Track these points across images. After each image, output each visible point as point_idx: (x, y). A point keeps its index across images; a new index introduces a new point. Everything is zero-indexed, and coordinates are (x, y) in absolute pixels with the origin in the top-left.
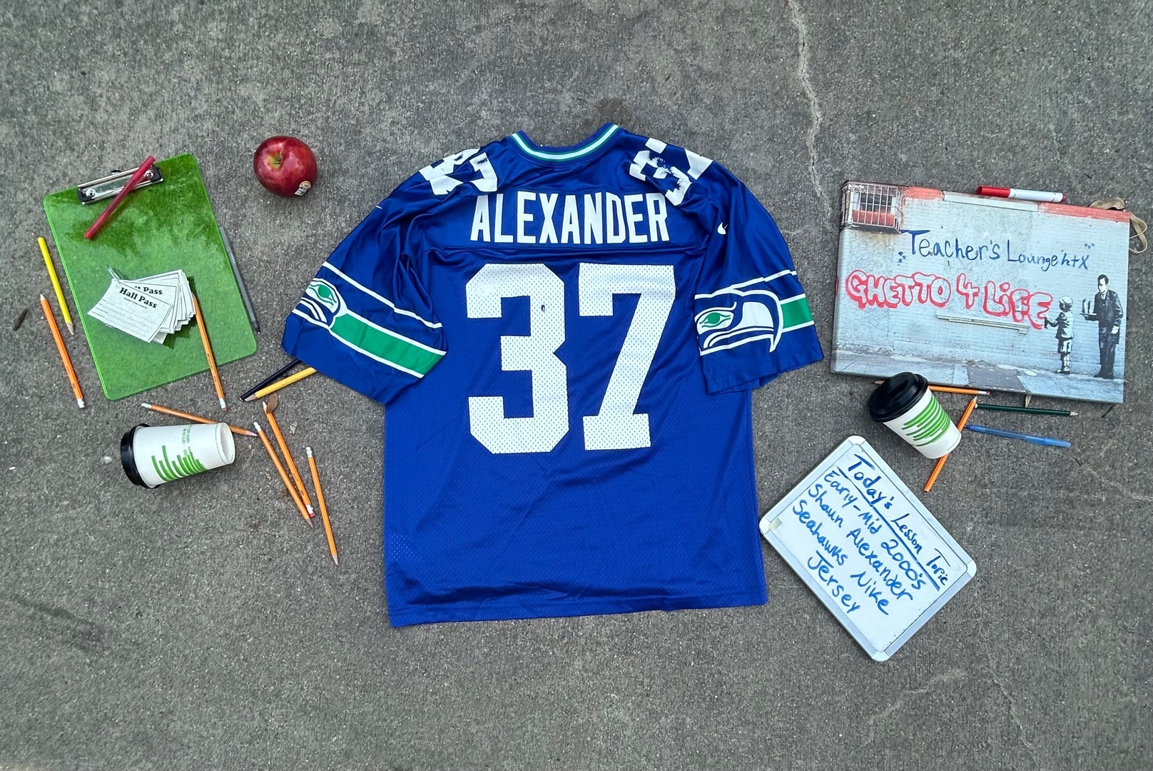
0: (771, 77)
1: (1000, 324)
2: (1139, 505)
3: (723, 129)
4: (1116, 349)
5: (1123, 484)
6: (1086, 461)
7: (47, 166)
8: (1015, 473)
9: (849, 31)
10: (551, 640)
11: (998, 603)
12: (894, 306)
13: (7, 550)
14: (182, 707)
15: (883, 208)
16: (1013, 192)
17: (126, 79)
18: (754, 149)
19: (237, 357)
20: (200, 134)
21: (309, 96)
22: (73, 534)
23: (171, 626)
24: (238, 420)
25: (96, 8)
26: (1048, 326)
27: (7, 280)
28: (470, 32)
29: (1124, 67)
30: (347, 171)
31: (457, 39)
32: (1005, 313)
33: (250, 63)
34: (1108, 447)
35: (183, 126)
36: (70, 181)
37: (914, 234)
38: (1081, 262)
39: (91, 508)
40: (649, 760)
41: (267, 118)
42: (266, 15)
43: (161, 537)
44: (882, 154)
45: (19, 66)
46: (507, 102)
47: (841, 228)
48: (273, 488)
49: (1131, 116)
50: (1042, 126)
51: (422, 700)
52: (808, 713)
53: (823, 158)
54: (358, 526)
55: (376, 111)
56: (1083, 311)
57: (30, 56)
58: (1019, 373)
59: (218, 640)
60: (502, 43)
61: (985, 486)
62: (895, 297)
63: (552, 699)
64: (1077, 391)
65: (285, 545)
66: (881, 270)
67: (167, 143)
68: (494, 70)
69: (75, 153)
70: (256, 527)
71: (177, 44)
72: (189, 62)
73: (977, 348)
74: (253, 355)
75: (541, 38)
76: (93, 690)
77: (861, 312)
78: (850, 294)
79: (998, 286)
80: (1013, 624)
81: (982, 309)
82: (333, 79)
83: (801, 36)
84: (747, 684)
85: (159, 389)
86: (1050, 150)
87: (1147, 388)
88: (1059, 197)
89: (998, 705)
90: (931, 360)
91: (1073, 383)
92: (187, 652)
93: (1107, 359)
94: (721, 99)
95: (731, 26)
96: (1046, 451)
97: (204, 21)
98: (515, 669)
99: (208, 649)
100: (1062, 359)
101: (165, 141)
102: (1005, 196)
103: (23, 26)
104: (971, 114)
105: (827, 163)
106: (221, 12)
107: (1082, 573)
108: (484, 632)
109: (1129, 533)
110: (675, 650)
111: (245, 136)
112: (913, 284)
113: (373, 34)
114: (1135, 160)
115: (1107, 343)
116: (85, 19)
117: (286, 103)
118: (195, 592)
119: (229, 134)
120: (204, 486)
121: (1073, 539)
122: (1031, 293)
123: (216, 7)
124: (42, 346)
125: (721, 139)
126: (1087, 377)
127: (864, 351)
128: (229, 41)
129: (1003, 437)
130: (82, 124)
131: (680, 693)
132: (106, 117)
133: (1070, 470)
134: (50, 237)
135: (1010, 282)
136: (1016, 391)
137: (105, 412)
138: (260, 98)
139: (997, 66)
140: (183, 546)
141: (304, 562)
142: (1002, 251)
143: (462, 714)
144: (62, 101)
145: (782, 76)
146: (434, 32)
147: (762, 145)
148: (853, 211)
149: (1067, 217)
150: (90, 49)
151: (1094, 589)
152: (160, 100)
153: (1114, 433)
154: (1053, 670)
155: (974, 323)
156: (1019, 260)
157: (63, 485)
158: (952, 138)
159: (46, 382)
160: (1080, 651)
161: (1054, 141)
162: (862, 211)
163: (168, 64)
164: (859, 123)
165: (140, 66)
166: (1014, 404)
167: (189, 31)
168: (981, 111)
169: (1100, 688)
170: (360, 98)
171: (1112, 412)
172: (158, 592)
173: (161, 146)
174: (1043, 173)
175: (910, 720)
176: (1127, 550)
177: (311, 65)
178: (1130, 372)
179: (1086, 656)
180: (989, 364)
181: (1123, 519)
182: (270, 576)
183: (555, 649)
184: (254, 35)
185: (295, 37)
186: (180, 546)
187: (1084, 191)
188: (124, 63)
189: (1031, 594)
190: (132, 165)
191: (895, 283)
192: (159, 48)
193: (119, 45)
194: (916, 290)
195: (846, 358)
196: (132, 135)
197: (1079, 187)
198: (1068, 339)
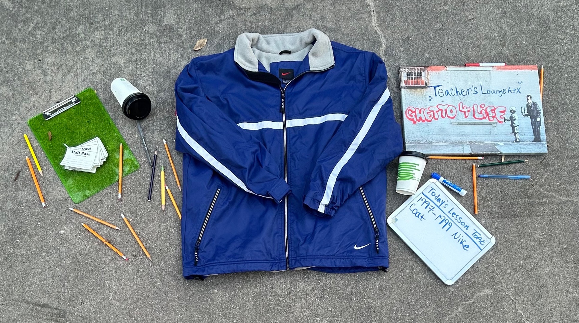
0: (360, 27)
1: (483, 123)
2: (565, 202)
4: (540, 128)
5: (556, 193)
6: (536, 184)
7: (26, 103)
8: (502, 193)
9: (394, 3)
10: (284, 295)
11: (503, 256)
12: (430, 121)
13: (18, 279)
16: (481, 64)
17: (59, 61)
20: (95, 81)
21: (145, 59)
22: (49, 268)
23: (98, 307)
24: (123, 207)
25: (44, 32)
27: (10, 155)
28: (217, 23)
29: (526, 5)
30: (165, 90)
31: (211, 27)
32: (484, 118)
33: (116, 47)
34: (545, 177)
35: (87, 78)
36: (37, 108)
37: (435, 87)
38: (517, 90)
39: (56, 255)
41: (126, 70)
42: (122, 26)
43: (91, 265)
44: (417, 55)
45: (10, 61)
47: (399, 88)
49: (533, 26)
50: (491, 35)
53: (389, 60)
56: (522, 112)
57: (15, 55)
58: (495, 144)
59: (122, 311)
61: (488, 201)
62: (430, 117)
64: (524, 150)
66: (421, 105)
68: (230, 38)
69: (38, 96)
70: (136, 256)
72: (88, 50)
73: (473, 135)
75: (250, 22)
77: (415, 126)
78: (408, 118)
79: (479, 106)
80: (512, 265)
81: (473, 117)
82: (155, 50)
83: (371, 8)
84: (383, 306)
86: (497, 45)
87: (560, 147)
88: (503, 64)
89: (510, 304)
90: (452, 143)
91: (522, 146)
92: (107, 319)
93: (537, 133)
95: (338, 7)
96: (515, 182)
97: (94, 31)
98: (268, 310)
99: (117, 316)
100: (515, 135)
101: (79, 85)
102: (479, 66)
103: (10, 43)
104: (457, 33)
106: (101, 27)
107: (542, 237)
108: (251, 295)
109: (562, 216)
112: (438, 110)
113: (171, 29)
114: (538, 45)
115: (536, 126)
116: (39, 36)
117: (134, 63)
118: (108, 290)
119: (108, 79)
121: (535, 222)
122: (496, 107)
123: (99, 25)
124: (28, 183)
126: (528, 143)
127: (419, 143)
128: (106, 39)
130: (41, 82)
131: (350, 314)
132: (51, 78)
133: (529, 189)
135: (484, 104)
136: (495, 153)
137: (59, 211)
138: (122, 62)
139: (466, 11)
140: (101, 268)
141: (160, 270)
142: (478, 90)
144: (31, 73)
145: (365, 26)
146: (200, 25)
148: (404, 81)
149: (507, 71)
150: (42, 50)
151: (549, 244)
152: (76, 68)
153: (548, 170)
154: (534, 285)
155: (470, 124)
156: (487, 93)
157: (42, 247)
158: (449, 45)
159: (31, 199)
160: (546, 274)
161: (498, 41)
162: (408, 80)
163: (78, 52)
164: (404, 43)
165: (65, 54)
166: (496, 161)
167: (87, 36)
168: (461, 31)
169: (559, 291)
170: (168, 57)
171: (545, 160)
172: (91, 291)
173: (77, 88)
174: (495, 56)
175: (467, 317)
176: (562, 224)
177: (144, 45)
178: (551, 141)
179: (550, 277)
180: (480, 142)
181: (557, 209)
182: (144, 279)
183: (286, 299)
184: (117, 35)
185: (136, 34)
186: (100, 269)
187: (516, 61)
188: (58, 54)
189: (518, 250)
190: (65, 98)
191: (429, 110)
192: (74, 46)
193: (55, 46)
194: (440, 113)
195: (410, 147)
196: (64, 85)
197: (513, 60)
198: (517, 126)
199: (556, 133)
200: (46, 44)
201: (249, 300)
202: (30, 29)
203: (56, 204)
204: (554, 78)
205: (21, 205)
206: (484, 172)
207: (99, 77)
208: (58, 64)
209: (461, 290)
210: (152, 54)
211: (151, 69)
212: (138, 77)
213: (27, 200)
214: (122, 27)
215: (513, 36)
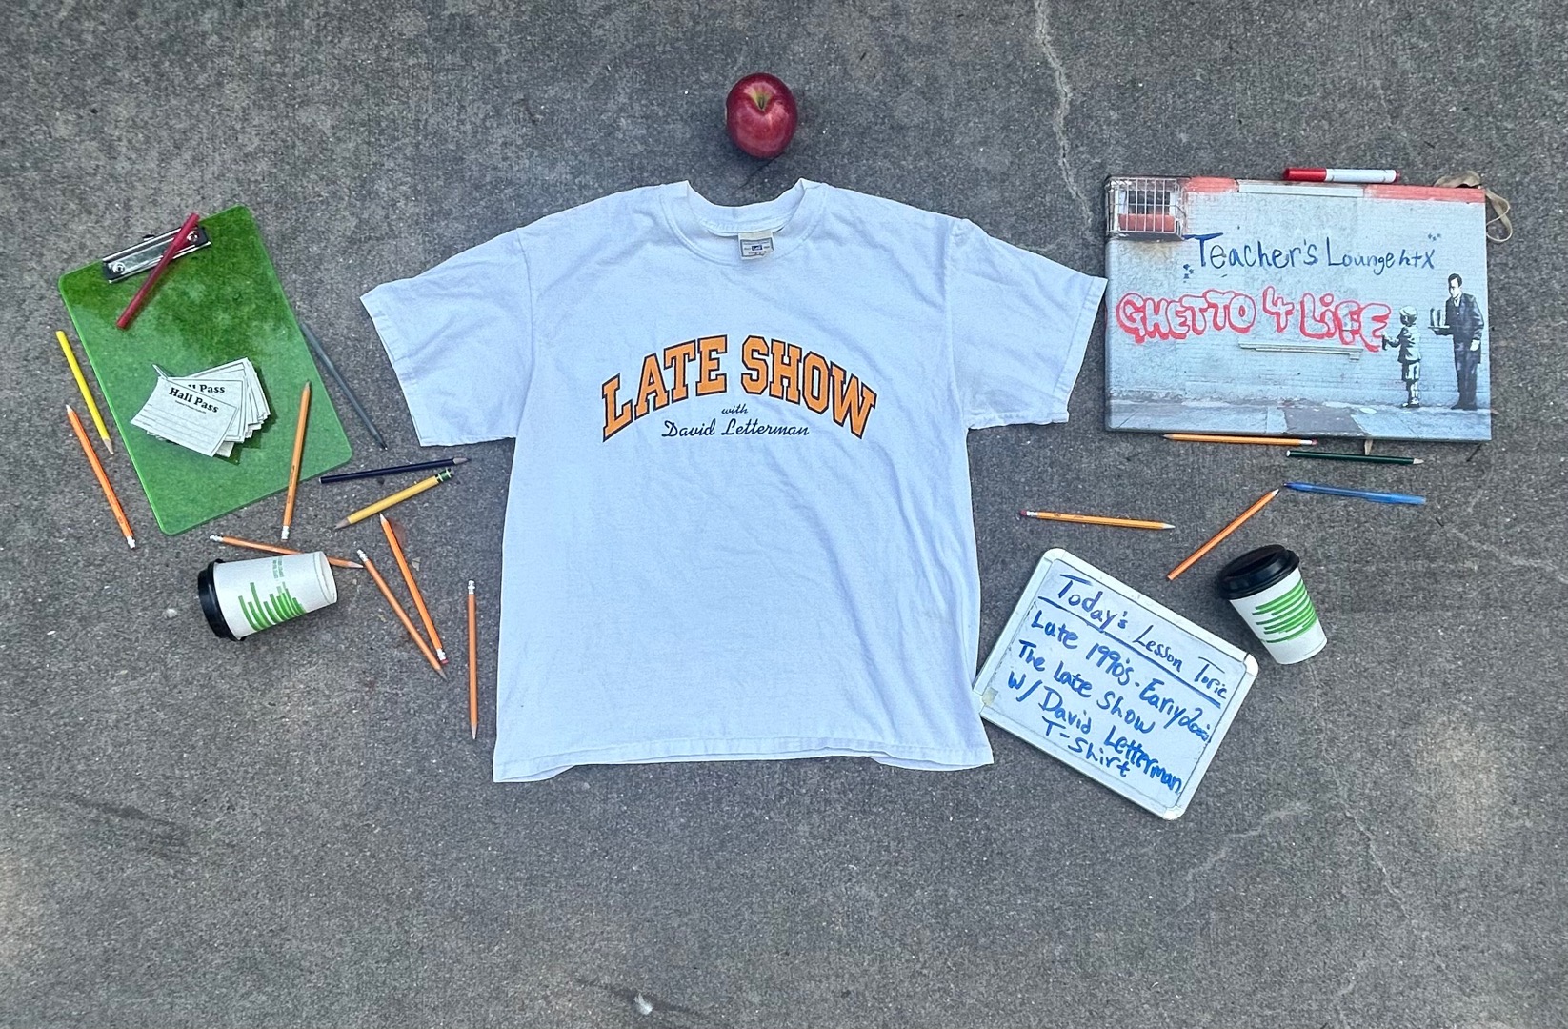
0: (1000, 44)
1: (1324, 348)
2: (1521, 572)
3: (941, 119)
4: (1478, 370)
5: (1500, 547)
6: (1449, 521)
7: (59, 237)
8: (1357, 542)
10: (767, 802)
11: (1346, 713)
12: (1183, 336)
13: (55, 737)
14: (296, 923)
15: (1159, 209)
16: (1330, 174)
17: (150, 115)
18: (984, 142)
19: (327, 468)
20: (253, 179)
21: (391, 117)
22: (137, 712)
23: (273, 820)
24: (336, 549)
25: (103, 23)
26: (1388, 346)
27: (21, 390)
28: (596, 16)
30: (449, 213)
31: (580, 26)
32: (1329, 335)
33: (310, 78)
34: (1477, 500)
35: (229, 171)
36: (90, 254)
37: (1202, 239)
38: (1424, 259)
39: (156, 677)
40: (903, 945)
41: (338, 150)
42: (326, 14)
43: (250, 706)
44: (1154, 135)
46: (652, 104)
47: (1106, 238)
48: (389, 633)
49: (1482, 61)
50: (1365, 83)
51: (605, 890)
52: (1105, 871)
53: (1077, 146)
55: (481, 130)
56: (1432, 324)
57: (22, 94)
58: (1353, 412)
59: (336, 834)
60: (640, 26)
61: (1319, 563)
62: (1183, 324)
63: (773, 876)
64: (1430, 430)
65: (411, 705)
66: (1161, 290)
67: (211, 194)
68: (633, 63)
69: (93, 217)
70: (371, 685)
71: (213, 62)
72: (230, 85)
73: (1295, 383)
74: (348, 463)
75: (691, 14)
76: (181, 908)
77: (1140, 348)
78: (1123, 325)
79: (1317, 298)
80: (1367, 739)
81: (1298, 331)
82: (420, 91)
84: (1024, 840)
85: (230, 516)
86: (1377, 114)
87: (1524, 419)
88: (1392, 175)
89: (1352, 844)
90: (1236, 403)
91: (1424, 420)
92: (297, 851)
93: (1466, 383)
94: (936, 79)
96: (1396, 512)
97: (246, 28)
98: (723, 842)
99: (323, 846)
100: (1408, 388)
101: (207, 191)
102: (1320, 180)
103: (9, 54)
104: (1270, 74)
105: (1082, 153)
106: (267, 16)
107: (1453, 666)
108: (678, 798)
109: (1511, 610)
110: (927, 802)
111: (313, 177)
112: (1206, 306)
113: (468, 28)
115: (1465, 364)
116: (90, 38)
117: (362, 129)
118: (300, 775)
119: (290, 176)
120: (299, 638)
121: (1438, 624)
122: (1362, 306)
123: (259, 9)
124: (74, 472)
125: (939, 132)
126: (1443, 410)
127: (1147, 399)
128: (281, 54)
129: (1337, 495)
130: (98, 178)
131: (938, 858)
132: (127, 165)
133: (1429, 533)
134: (72, 329)
135: (1333, 293)
136: (1351, 434)
138: (326, 124)
139: (1299, 7)
140: (280, 716)
141: (438, 725)
142: (1319, 253)
143: (659, 904)
144: (69, 149)
145: (1015, 41)
146: (549, 19)
147: (994, 136)
148: (1120, 216)
149: (1403, 202)
150: (99, 78)
151: (1470, 685)
152: (196, 137)
153: (1484, 481)
154: (1421, 795)
155: (1290, 350)
156: (1343, 262)
157: (117, 652)
158: (1247, 107)
159: (83, 518)
160: (1454, 766)
161: (1382, 101)
162: (1131, 215)
163: (203, 89)
164: (1122, 97)
165: (167, 96)
166: (1353, 452)
167: (227, 43)
168: (1283, 68)
169: (1484, 812)
170: (459, 115)
171: (1479, 454)
172: (253, 778)
173: (203, 198)
174: (1369, 145)
175: (1240, 872)
176: (1509, 632)
177: (389, 75)
178: (1501, 400)
179: (1463, 773)
180: (1312, 403)
181: (1501, 591)
182: (396, 747)
183: (772, 814)
184: (312, 41)
185: (366, 40)
186: (275, 717)
187: (1426, 165)
188: (146, 93)
189: (1388, 699)
190: (169, 227)
191: (1182, 306)
192: (190, 69)
193: (137, 70)
194: (1210, 314)
195: (1123, 410)
196: (165, 188)
197: (1418, 160)
198: (1414, 362)
199: (1515, 377)
201: (672, 812)
202: (63, 14)
204: (1525, 218)
205: (57, 534)
207: (262, 167)
208: (146, 123)
209: (1229, 804)
211: (409, 149)
212: (373, 171)
213: (73, 521)
214: (327, 19)
215: (1424, 90)
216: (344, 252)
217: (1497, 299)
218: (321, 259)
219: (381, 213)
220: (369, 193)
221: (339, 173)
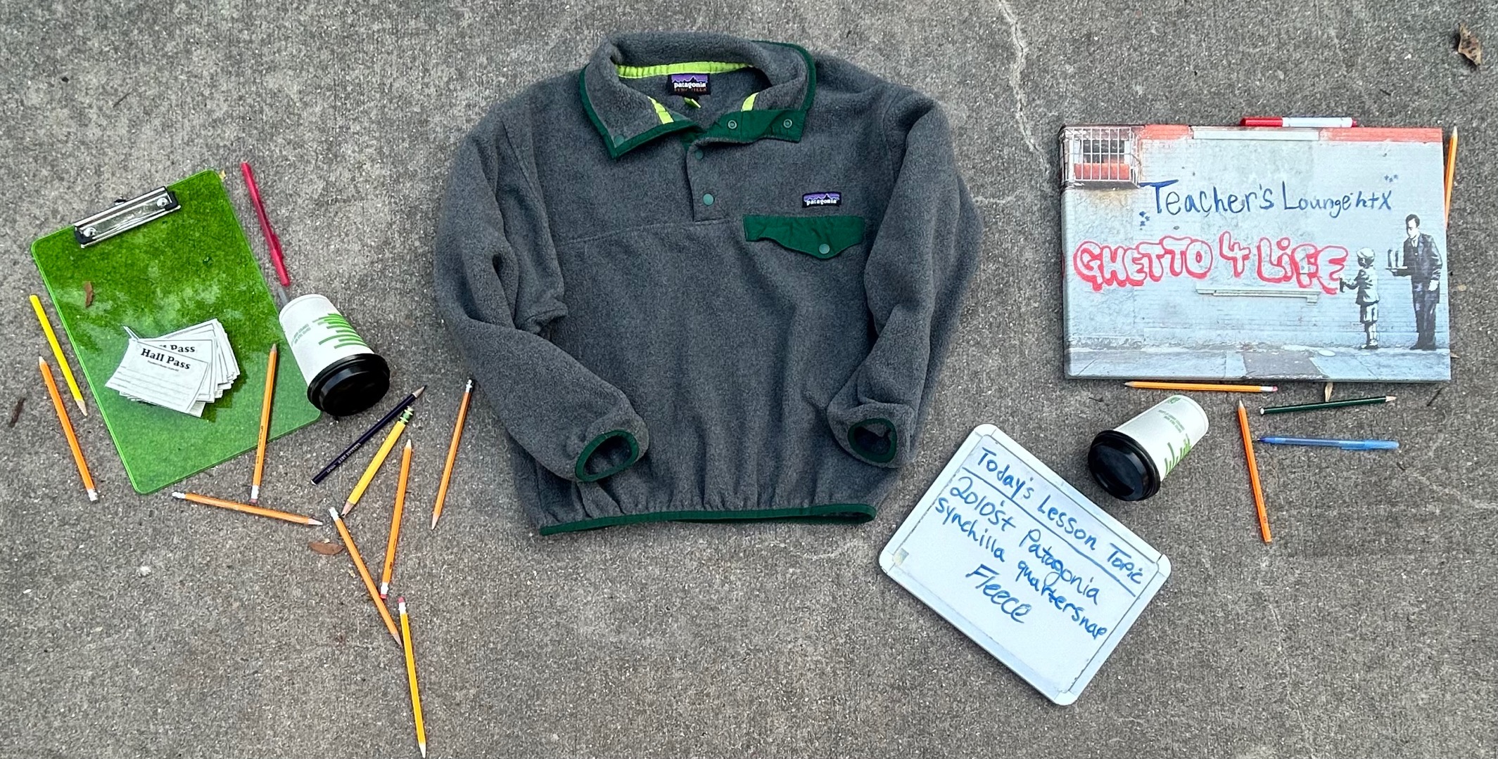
1: (1281, 292)
2: (1483, 515)
3: (898, 74)
4: (1437, 310)
5: (1462, 491)
6: (1410, 465)
7: (32, 203)
8: (1319, 487)
11: (1310, 657)
12: (1140, 283)
13: (32, 695)
15: (1113, 157)
16: (1286, 121)
17: (120, 82)
19: (297, 426)
20: (221, 144)
21: (357, 81)
22: (112, 669)
24: (306, 506)
26: (1345, 288)
30: (415, 174)
32: (1286, 278)
33: (277, 45)
34: (1438, 444)
35: (199, 136)
36: (62, 219)
37: (1157, 187)
38: (1381, 200)
39: (130, 633)
41: (305, 114)
43: (223, 662)
44: (1110, 88)
47: (1062, 188)
50: (1320, 33)
53: (1034, 99)
54: (472, 627)
55: (445, 92)
56: (1390, 265)
58: (1311, 354)
61: (1281, 508)
62: (1140, 271)
64: (1389, 370)
65: (381, 658)
66: (1118, 238)
67: (181, 159)
68: (593, 25)
69: (64, 183)
70: (342, 638)
71: (181, 30)
72: (199, 51)
73: (1252, 327)
74: (317, 421)
77: (1097, 297)
78: (1080, 273)
79: (1274, 242)
80: (1331, 683)
81: (1256, 275)
82: (385, 55)
85: (202, 475)
86: (1333, 63)
87: (1484, 362)
88: (1348, 122)
90: (1194, 349)
91: (1383, 361)
93: (1425, 325)
94: (893, 36)
96: (1357, 456)
100: (1366, 330)
101: (177, 157)
102: (1280, 125)
104: (1225, 25)
105: (1040, 106)
107: (1417, 610)
108: (646, 748)
109: (1474, 553)
111: (280, 141)
112: (1162, 252)
115: (1424, 304)
117: (328, 94)
118: (272, 728)
119: (258, 140)
121: (1401, 567)
122: (1319, 249)
124: (48, 433)
126: (1401, 351)
127: (1105, 346)
128: (248, 21)
130: (70, 145)
132: (98, 132)
133: (1391, 477)
134: (45, 293)
135: (1289, 237)
136: (1310, 377)
137: (135, 511)
138: (293, 90)
140: (252, 671)
142: (1276, 198)
144: (41, 117)
147: (951, 91)
148: (1075, 165)
149: (1358, 144)
150: (69, 47)
151: (1433, 629)
152: (166, 103)
153: (1445, 425)
154: (1387, 738)
155: (1248, 294)
156: (1300, 206)
157: (92, 607)
158: (1202, 59)
159: (58, 478)
160: (1420, 709)
161: (1338, 51)
162: (1086, 164)
163: (172, 57)
164: (1077, 51)
165: (136, 63)
166: (1310, 398)
167: (195, 11)
168: (1237, 20)
170: (423, 78)
171: (1440, 398)
172: (227, 733)
173: (173, 163)
174: (1325, 94)
176: (1473, 575)
177: (355, 40)
178: (1460, 344)
180: (1271, 347)
181: (1464, 535)
182: (366, 701)
184: (278, 9)
185: (331, 7)
186: (247, 672)
187: (1383, 113)
189: (1352, 642)
190: (140, 192)
191: (1139, 253)
192: (159, 38)
193: (106, 38)
194: (1167, 260)
195: (1080, 357)
196: (135, 153)
197: (1374, 108)
198: (1372, 304)
199: (1475, 322)
200: (80, 32)
203: (126, 491)
204: (1482, 163)
205: (32, 495)
206: (1276, 428)
207: (231, 132)
208: (116, 90)
210: (377, 68)
211: (375, 112)
212: (339, 134)
213: (47, 481)
215: (1378, 38)
216: (312, 215)
217: (1455, 244)
218: (289, 220)
219: (347, 175)
220: (336, 156)
221: (306, 137)
